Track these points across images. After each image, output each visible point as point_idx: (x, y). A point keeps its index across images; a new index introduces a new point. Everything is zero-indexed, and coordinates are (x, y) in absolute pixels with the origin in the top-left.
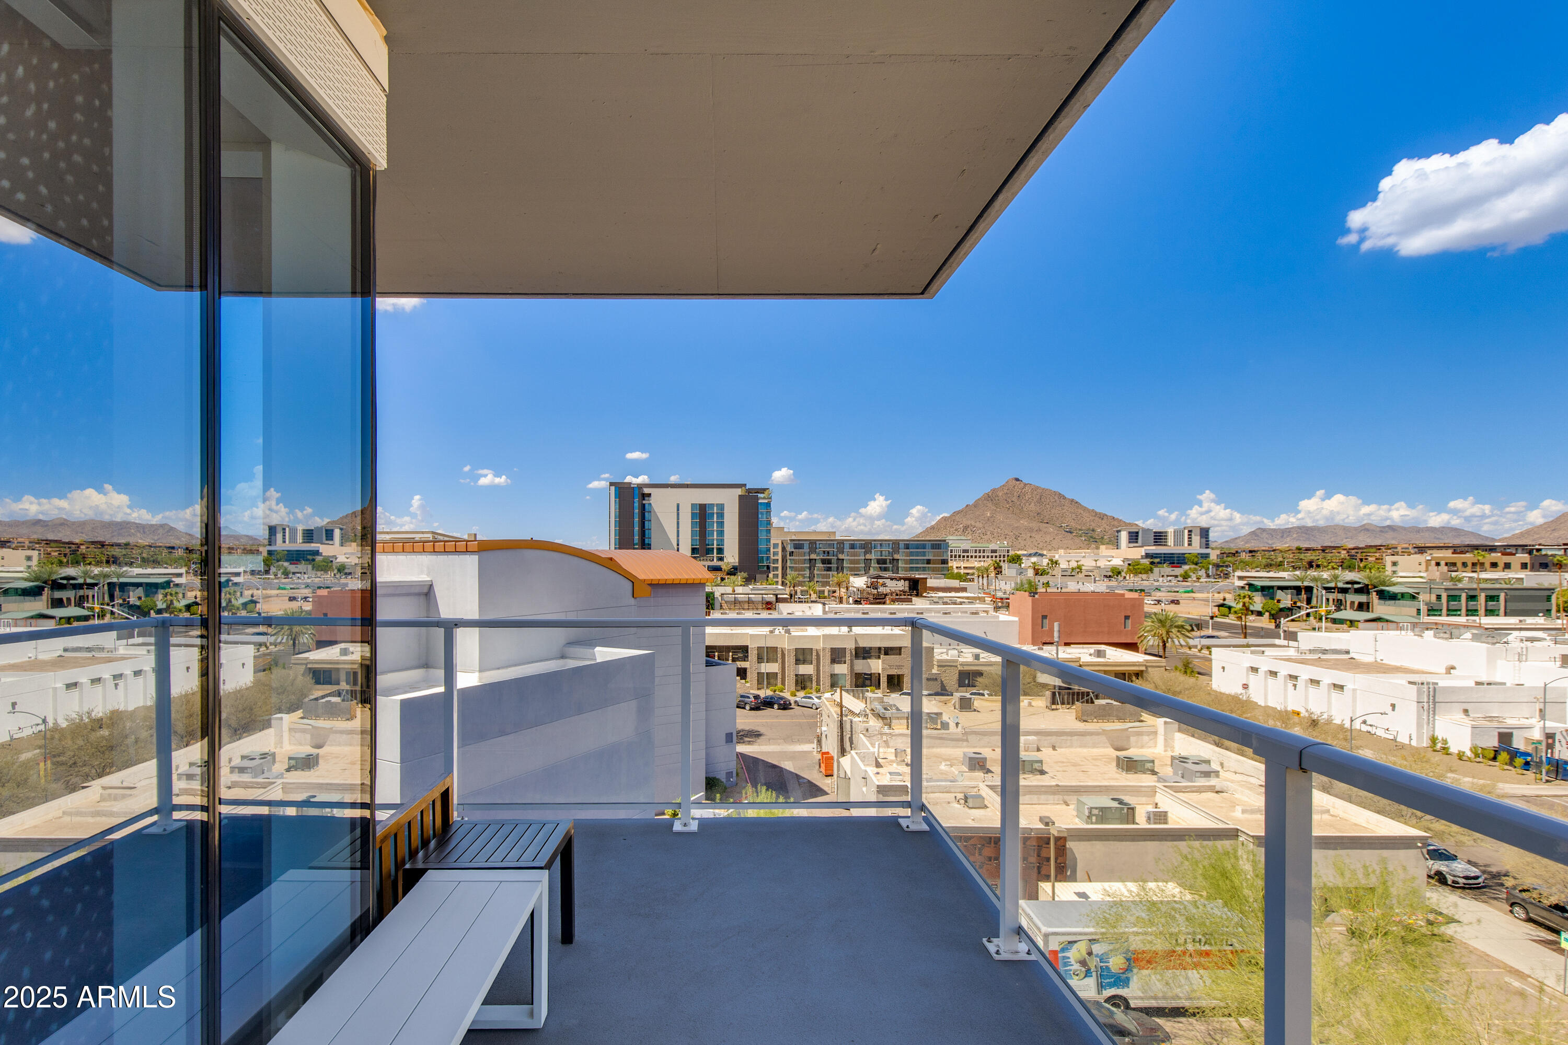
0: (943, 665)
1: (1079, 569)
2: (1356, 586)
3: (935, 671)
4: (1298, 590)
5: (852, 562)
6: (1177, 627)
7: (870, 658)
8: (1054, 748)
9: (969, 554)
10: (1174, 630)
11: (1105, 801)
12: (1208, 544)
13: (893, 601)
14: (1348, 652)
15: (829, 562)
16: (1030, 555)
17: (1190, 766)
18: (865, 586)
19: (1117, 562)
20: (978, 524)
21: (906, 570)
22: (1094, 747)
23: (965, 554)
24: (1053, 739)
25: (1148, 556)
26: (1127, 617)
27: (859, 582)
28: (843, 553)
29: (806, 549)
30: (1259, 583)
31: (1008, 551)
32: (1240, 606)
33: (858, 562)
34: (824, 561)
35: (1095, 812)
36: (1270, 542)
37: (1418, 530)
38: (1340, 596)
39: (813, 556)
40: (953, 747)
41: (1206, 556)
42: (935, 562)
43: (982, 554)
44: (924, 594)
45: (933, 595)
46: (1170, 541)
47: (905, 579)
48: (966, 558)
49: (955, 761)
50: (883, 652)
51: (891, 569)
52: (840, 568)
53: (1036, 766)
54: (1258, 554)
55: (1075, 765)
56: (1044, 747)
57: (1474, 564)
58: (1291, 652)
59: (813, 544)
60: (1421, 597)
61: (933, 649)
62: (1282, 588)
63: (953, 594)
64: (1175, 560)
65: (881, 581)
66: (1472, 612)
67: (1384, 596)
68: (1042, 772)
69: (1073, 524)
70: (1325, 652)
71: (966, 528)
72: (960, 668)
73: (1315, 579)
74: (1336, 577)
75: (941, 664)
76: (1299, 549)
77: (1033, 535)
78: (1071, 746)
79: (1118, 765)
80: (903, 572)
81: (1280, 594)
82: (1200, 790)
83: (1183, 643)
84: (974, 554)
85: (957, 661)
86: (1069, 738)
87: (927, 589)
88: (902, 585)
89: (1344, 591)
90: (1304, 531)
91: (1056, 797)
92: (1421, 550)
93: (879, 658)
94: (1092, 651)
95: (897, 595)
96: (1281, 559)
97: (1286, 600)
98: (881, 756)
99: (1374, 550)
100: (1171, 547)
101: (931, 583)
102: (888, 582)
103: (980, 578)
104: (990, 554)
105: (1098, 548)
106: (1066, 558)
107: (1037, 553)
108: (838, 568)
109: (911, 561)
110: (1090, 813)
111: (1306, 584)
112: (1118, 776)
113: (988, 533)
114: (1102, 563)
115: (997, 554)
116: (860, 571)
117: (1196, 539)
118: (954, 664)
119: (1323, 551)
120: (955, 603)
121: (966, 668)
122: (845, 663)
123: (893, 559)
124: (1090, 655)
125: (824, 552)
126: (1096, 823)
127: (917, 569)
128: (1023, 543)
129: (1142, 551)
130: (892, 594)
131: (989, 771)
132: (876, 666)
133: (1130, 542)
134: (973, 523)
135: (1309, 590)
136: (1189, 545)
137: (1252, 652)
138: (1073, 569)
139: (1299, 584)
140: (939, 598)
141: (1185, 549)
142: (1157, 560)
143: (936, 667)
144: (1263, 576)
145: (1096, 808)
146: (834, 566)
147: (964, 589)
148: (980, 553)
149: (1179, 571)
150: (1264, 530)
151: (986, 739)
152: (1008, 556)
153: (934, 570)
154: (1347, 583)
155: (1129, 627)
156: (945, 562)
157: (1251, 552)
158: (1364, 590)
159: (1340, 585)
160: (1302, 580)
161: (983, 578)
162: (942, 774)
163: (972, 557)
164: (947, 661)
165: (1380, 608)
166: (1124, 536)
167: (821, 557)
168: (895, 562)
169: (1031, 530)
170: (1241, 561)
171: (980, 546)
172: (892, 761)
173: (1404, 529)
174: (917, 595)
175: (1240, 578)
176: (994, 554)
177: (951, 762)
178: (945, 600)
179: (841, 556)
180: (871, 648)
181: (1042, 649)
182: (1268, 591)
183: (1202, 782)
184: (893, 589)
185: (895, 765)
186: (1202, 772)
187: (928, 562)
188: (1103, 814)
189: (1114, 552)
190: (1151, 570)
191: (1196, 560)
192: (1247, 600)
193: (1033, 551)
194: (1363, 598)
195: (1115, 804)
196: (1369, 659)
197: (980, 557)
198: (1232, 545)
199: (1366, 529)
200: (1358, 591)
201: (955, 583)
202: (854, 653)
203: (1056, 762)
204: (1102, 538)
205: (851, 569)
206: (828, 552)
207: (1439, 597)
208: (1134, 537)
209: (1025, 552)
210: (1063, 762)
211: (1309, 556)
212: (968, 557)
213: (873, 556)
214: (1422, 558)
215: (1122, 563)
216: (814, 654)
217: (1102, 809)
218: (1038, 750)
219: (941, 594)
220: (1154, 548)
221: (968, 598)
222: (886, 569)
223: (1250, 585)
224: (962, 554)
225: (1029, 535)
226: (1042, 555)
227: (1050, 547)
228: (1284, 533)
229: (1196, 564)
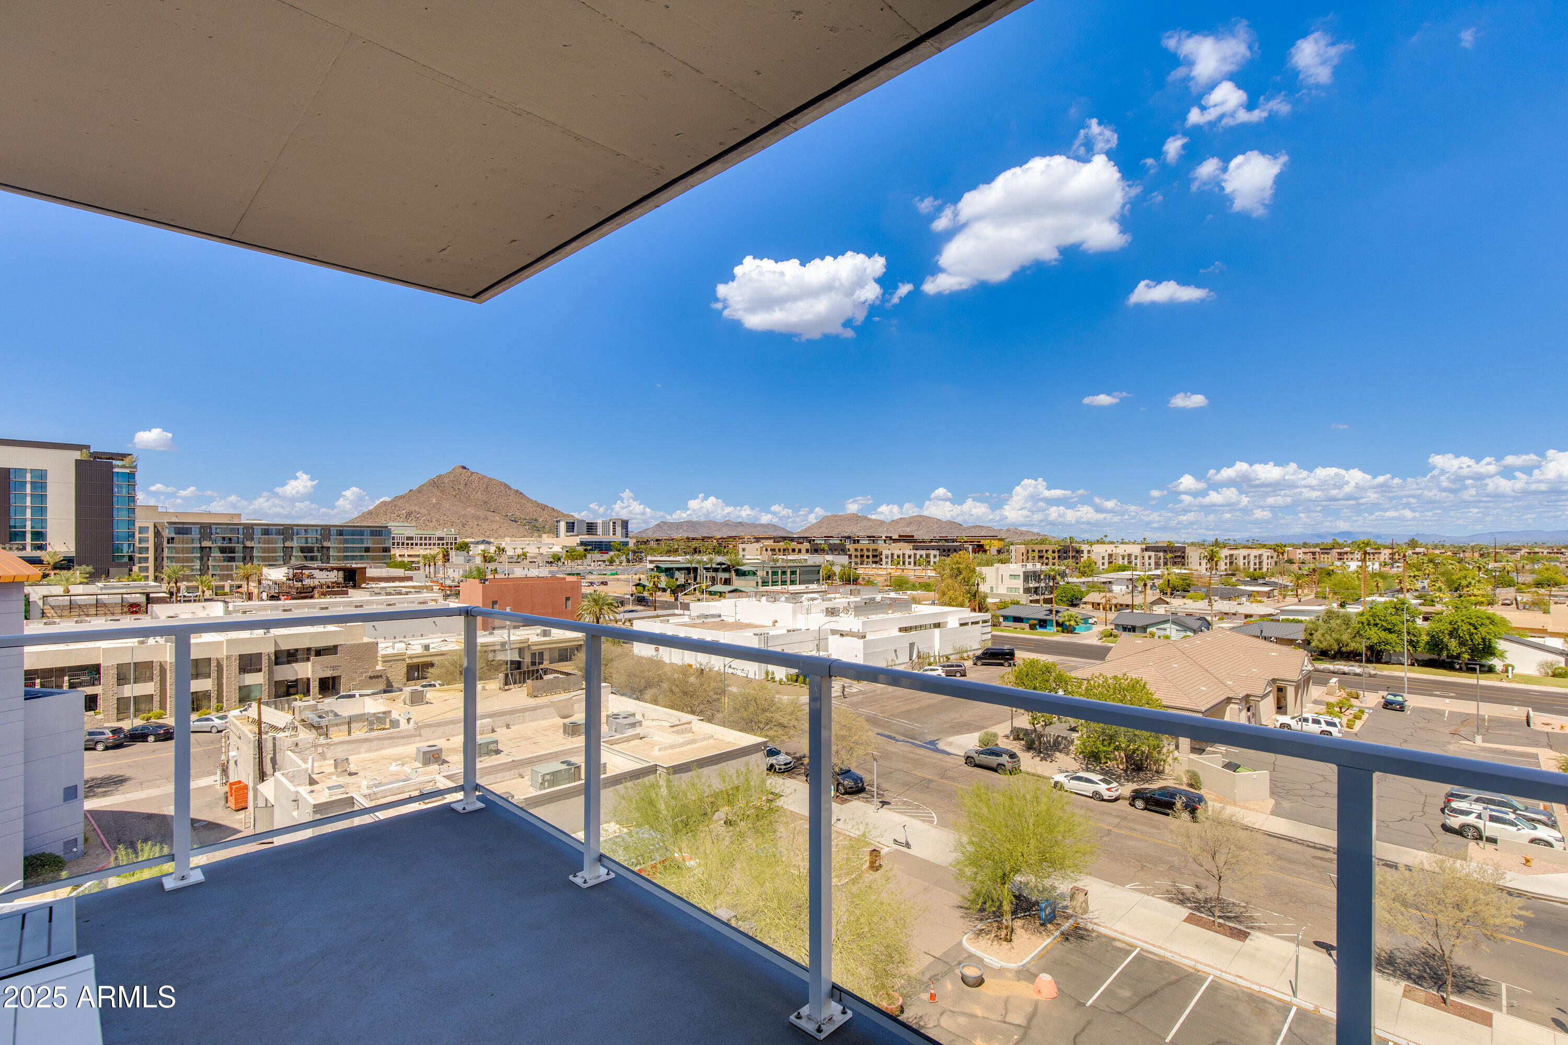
0: (387, 660)
1: (525, 555)
2: (723, 566)
3: (379, 667)
4: (688, 570)
5: (264, 550)
6: (608, 604)
7: (296, 661)
8: (508, 726)
9: (414, 542)
10: (606, 607)
11: (557, 766)
12: (627, 534)
13: (324, 594)
14: (720, 616)
15: (232, 550)
16: (478, 543)
17: (621, 721)
18: (285, 579)
19: (557, 549)
20: (423, 511)
21: (338, 558)
22: (543, 719)
23: (409, 542)
24: (507, 718)
25: (582, 543)
26: (568, 599)
27: (277, 574)
28: (252, 539)
29: (195, 534)
30: (663, 566)
31: (456, 539)
32: (651, 585)
33: (274, 550)
34: (222, 550)
35: (548, 777)
36: (669, 533)
37: (755, 526)
38: (714, 574)
39: (206, 544)
40: (404, 745)
41: (626, 544)
42: (376, 550)
43: (428, 542)
44: (363, 585)
45: (374, 586)
46: (600, 531)
47: (339, 569)
48: (410, 546)
49: (407, 759)
50: (313, 653)
51: (319, 558)
52: (248, 558)
53: (492, 747)
54: (662, 542)
55: (527, 739)
56: (499, 727)
57: (784, 550)
58: (686, 619)
59: (206, 530)
60: (759, 573)
61: (377, 644)
62: (679, 569)
63: (397, 584)
64: (603, 547)
65: (306, 572)
66: (784, 583)
67: (741, 574)
68: (498, 752)
69: (517, 513)
70: (706, 616)
71: (409, 514)
72: (408, 661)
73: (699, 562)
74: (711, 560)
75: (387, 659)
76: (688, 538)
77: (480, 523)
78: (523, 722)
79: (565, 732)
80: (336, 562)
81: (677, 574)
82: (628, 740)
83: (612, 618)
84: (419, 542)
85: (404, 654)
86: (522, 714)
87: (366, 579)
88: (334, 576)
89: (716, 570)
90: (691, 524)
91: (512, 772)
92: (758, 540)
93: (308, 659)
94: (539, 631)
95: (329, 587)
96: (676, 546)
97: (681, 578)
98: (316, 771)
99: (732, 540)
100: (600, 537)
101: (371, 572)
102: (316, 573)
103: (427, 566)
104: (437, 542)
105: (540, 536)
106: (512, 545)
107: (484, 541)
108: (244, 558)
109: (346, 549)
110: (543, 779)
111: (694, 565)
112: (564, 741)
113: (434, 520)
114: (544, 550)
115: (444, 542)
116: (277, 560)
117: (619, 529)
118: (402, 657)
119: (703, 540)
120: (400, 594)
121: (415, 660)
122: (260, 670)
123: (322, 547)
124: (538, 635)
125: (224, 539)
126: (548, 787)
127: (353, 558)
128: (470, 531)
129: (577, 540)
130: (321, 586)
131: (445, 762)
132: (305, 670)
133: (567, 531)
134: (417, 509)
135: (695, 569)
136: (614, 534)
137: (661, 622)
138: (519, 556)
139: (689, 565)
140: (382, 588)
141: (610, 538)
142: (589, 548)
143: (380, 663)
144: (667, 560)
145: (548, 774)
146: (239, 555)
147: (410, 579)
148: (425, 541)
149: (606, 557)
150: (665, 523)
151: (441, 729)
152: (456, 543)
153: (373, 558)
154: (718, 564)
155: (569, 608)
156: (386, 550)
157: (657, 540)
158: (727, 570)
159: (714, 566)
160: (691, 562)
161: (430, 566)
162: (392, 775)
163: (417, 544)
164: (395, 655)
165: (737, 583)
166: (562, 525)
167: (219, 545)
168: (325, 550)
169: (478, 518)
170: (651, 549)
171: (427, 533)
172: (331, 774)
173: (747, 524)
174: (354, 587)
175: (651, 562)
176: (441, 542)
177: (402, 760)
178: (389, 590)
179: (249, 544)
180: (297, 650)
181: (493, 634)
182: (669, 572)
183: (630, 732)
184: (323, 581)
185: (334, 777)
186: (629, 724)
187: (367, 550)
188: (554, 778)
189: (554, 540)
190: (585, 556)
191: (619, 547)
192: (656, 579)
193: (480, 539)
194: (726, 575)
195: (565, 767)
196: (731, 620)
197: (426, 544)
198: (644, 535)
199: (727, 524)
200: (725, 570)
201: (400, 572)
202: (273, 658)
203: (510, 740)
204: (544, 527)
205: (264, 559)
206: (230, 539)
207: (767, 573)
208: (571, 527)
209: (473, 540)
210: (516, 738)
211: (694, 544)
212: (412, 544)
213: (295, 544)
214: (757, 546)
215: (561, 550)
216: (214, 664)
217: (553, 774)
218: (493, 731)
219: (383, 584)
220: (587, 536)
221: (414, 587)
222: (313, 559)
223: (658, 567)
224: (406, 542)
225: (476, 523)
226: (489, 543)
227: (496, 535)
228: (678, 525)
229: (619, 551)
